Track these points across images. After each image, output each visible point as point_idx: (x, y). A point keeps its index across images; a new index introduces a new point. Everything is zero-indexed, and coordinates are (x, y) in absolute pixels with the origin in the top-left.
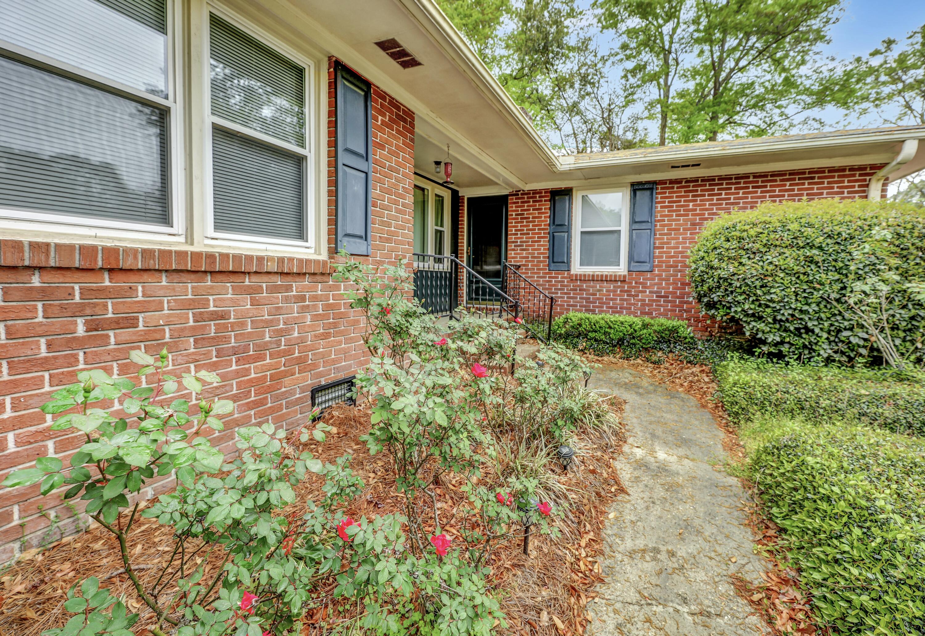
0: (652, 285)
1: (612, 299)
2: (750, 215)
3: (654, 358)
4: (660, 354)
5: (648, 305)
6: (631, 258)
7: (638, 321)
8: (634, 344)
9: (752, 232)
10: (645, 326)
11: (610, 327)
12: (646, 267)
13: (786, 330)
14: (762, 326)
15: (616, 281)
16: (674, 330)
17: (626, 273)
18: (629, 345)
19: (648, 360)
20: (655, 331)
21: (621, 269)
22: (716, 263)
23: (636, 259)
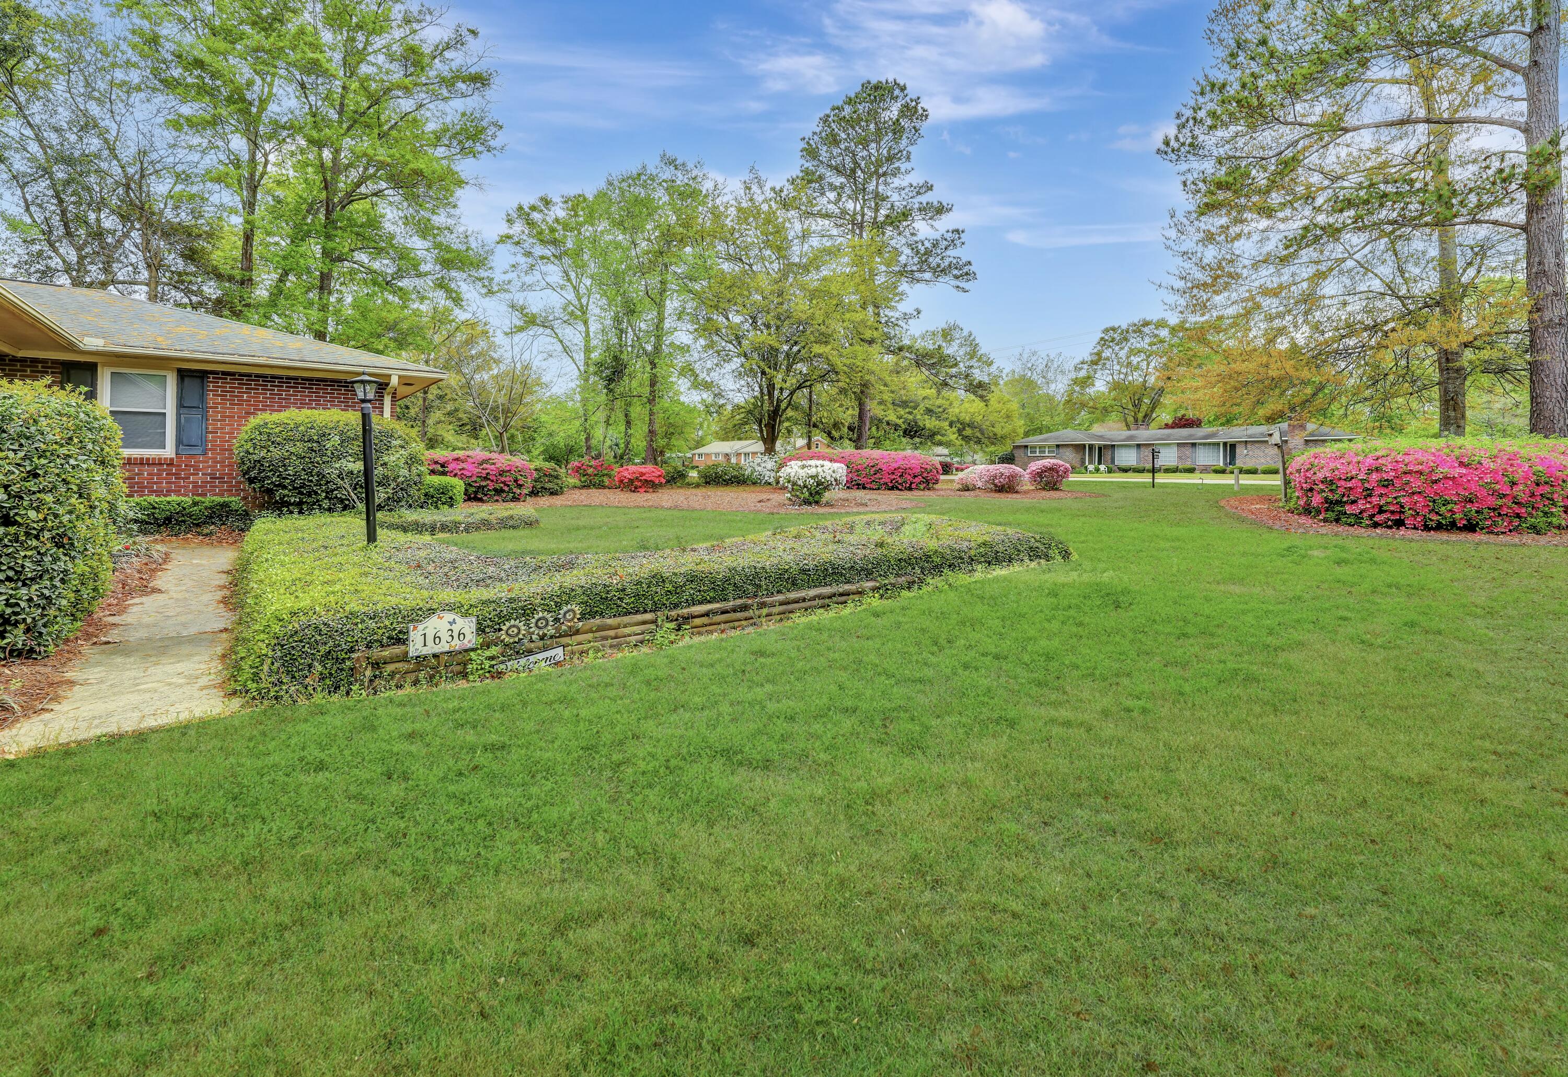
0: (204, 468)
1: (156, 483)
2: (276, 417)
3: (206, 531)
4: (212, 527)
5: (201, 487)
6: (179, 442)
7: (188, 500)
8: (184, 521)
9: (277, 430)
10: (195, 504)
11: (154, 508)
12: (198, 451)
13: (302, 493)
14: (286, 492)
15: (161, 464)
16: (224, 505)
17: (173, 456)
18: (178, 523)
19: (199, 534)
20: (206, 508)
21: (169, 451)
22: (251, 450)
23: (185, 442)
